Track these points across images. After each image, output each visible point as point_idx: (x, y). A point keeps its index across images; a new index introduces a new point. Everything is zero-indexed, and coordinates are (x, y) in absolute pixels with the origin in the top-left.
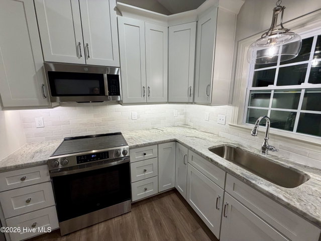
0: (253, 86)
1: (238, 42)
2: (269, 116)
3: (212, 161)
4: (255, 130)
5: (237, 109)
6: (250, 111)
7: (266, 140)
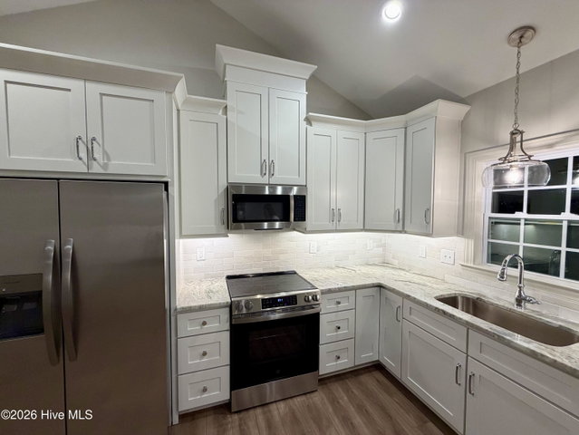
0: (493, 212)
1: (465, 154)
2: (521, 254)
3: (444, 313)
4: (503, 273)
5: (471, 243)
6: (492, 245)
7: (520, 287)
